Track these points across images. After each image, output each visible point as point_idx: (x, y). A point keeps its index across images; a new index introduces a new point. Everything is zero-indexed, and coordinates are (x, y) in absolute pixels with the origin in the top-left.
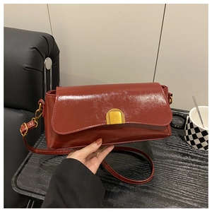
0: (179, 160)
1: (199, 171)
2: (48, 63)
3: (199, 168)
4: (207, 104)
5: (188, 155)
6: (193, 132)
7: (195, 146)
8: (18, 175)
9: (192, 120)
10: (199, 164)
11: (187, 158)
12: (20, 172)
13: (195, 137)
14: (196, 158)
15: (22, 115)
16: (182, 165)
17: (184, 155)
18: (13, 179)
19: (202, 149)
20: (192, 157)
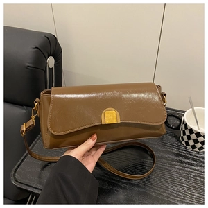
0: (172, 160)
1: (192, 172)
2: (51, 62)
3: (191, 168)
4: (203, 106)
5: (182, 156)
6: (187, 133)
7: (189, 147)
8: (17, 168)
9: (187, 122)
10: (192, 164)
11: (180, 158)
12: (19, 166)
13: (189, 138)
14: (189, 158)
15: (24, 111)
16: (174, 165)
17: (178, 155)
18: (13, 172)
19: (196, 150)
20: (186, 158)
